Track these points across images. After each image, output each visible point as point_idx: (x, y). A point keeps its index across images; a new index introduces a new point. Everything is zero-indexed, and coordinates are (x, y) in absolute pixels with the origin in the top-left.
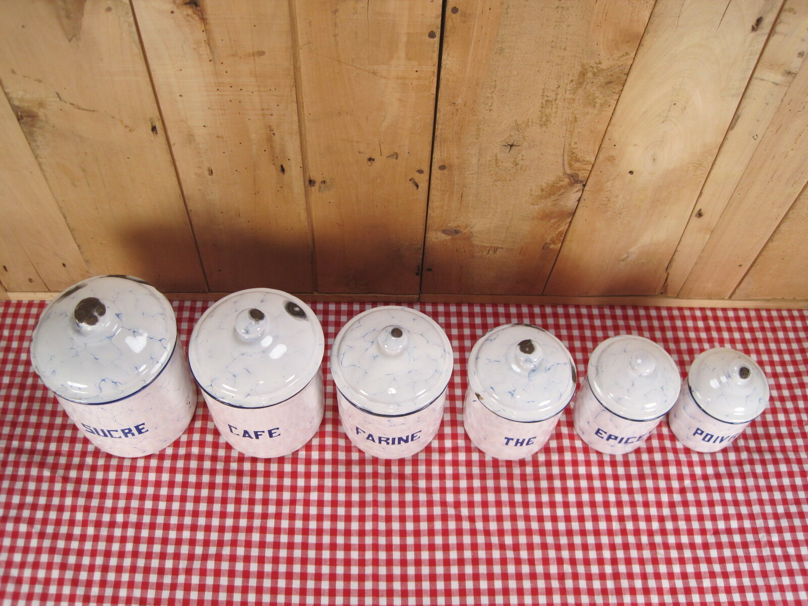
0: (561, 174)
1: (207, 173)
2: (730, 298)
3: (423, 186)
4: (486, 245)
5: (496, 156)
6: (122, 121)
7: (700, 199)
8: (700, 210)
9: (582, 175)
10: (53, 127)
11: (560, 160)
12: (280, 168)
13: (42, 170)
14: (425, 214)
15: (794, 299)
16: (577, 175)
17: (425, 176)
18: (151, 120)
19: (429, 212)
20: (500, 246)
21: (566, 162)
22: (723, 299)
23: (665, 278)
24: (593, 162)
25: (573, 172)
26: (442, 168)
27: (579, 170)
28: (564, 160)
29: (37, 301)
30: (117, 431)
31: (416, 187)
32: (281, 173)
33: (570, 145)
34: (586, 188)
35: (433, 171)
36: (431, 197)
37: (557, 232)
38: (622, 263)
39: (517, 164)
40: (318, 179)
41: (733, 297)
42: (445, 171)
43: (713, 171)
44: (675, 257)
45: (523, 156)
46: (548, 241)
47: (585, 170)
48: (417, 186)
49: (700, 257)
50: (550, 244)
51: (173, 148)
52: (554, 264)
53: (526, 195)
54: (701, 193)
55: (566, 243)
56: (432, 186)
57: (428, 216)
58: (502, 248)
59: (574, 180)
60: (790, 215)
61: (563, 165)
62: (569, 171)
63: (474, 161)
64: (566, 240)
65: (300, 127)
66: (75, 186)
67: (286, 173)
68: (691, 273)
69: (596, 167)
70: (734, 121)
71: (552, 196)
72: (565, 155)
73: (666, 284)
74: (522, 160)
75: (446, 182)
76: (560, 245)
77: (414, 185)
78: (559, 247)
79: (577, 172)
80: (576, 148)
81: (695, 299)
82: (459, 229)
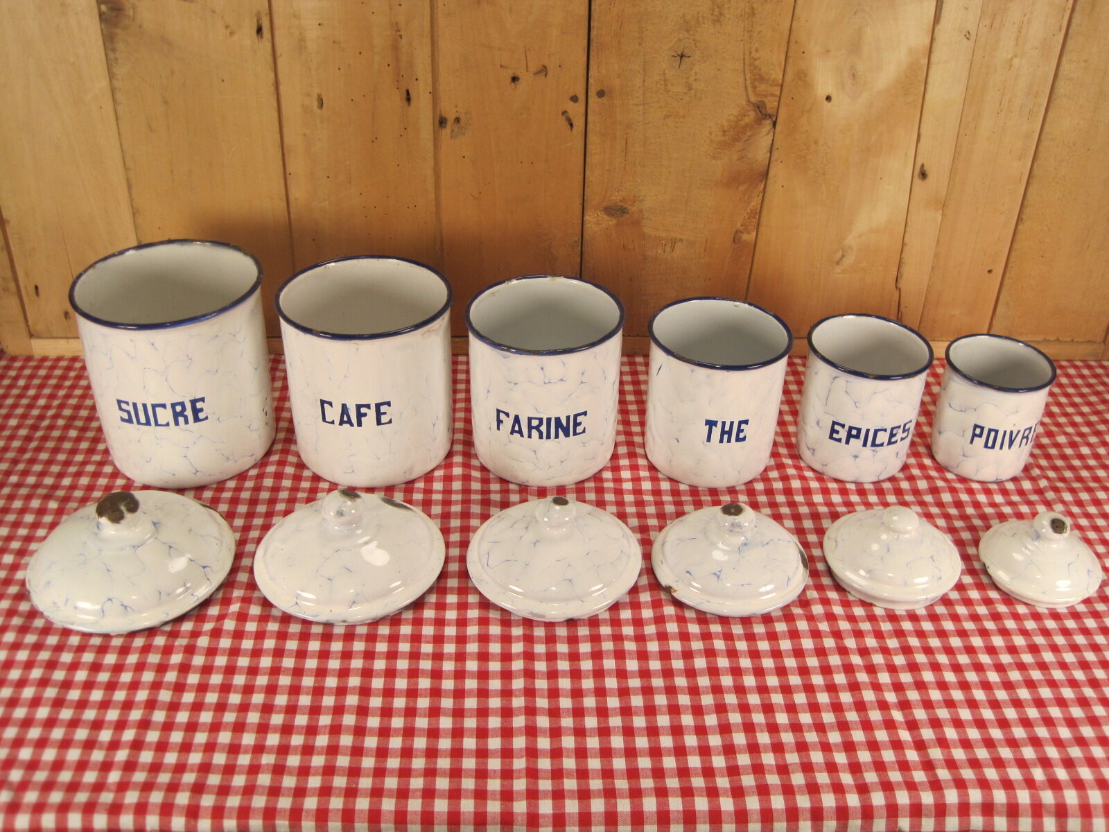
0: (744, 103)
1: (315, 104)
2: (989, 331)
3: (579, 123)
4: (662, 234)
5: (664, 74)
6: (222, 18)
7: (919, 146)
8: (923, 166)
9: (771, 104)
10: (140, 27)
11: (741, 80)
12: (405, 95)
13: (114, 101)
14: (582, 176)
15: (1072, 341)
16: (764, 104)
17: (580, 107)
18: (258, 14)
19: (588, 173)
20: (679, 236)
21: (748, 82)
23: (897, 299)
24: (780, 82)
25: (759, 99)
26: (601, 94)
27: (765, 96)
28: (745, 80)
31: (569, 127)
32: (405, 103)
33: (750, 53)
34: (777, 128)
35: (590, 100)
36: (589, 146)
37: (749, 211)
38: (838, 269)
39: (690, 88)
40: (451, 117)
41: (993, 331)
42: (604, 100)
43: (927, 97)
44: (904, 256)
45: (696, 73)
46: (739, 226)
47: (773, 95)
48: (571, 125)
49: (936, 255)
50: (741, 232)
51: (280, 61)
52: (751, 271)
53: (705, 141)
54: (919, 135)
55: (763, 229)
56: (590, 126)
57: (586, 180)
58: (681, 240)
59: (764, 114)
60: (1036, 171)
61: (746, 88)
62: (753, 99)
63: (639, 82)
64: (761, 224)
65: (432, 27)
66: (151, 131)
67: (412, 104)
68: (929, 286)
69: (785, 90)
70: (939, 3)
71: (737, 143)
72: (747, 71)
73: (900, 313)
74: (696, 80)
75: (606, 119)
76: (754, 234)
77: (567, 124)
78: (754, 239)
79: (763, 99)
80: (759, 58)
81: (942, 341)
82: (626, 206)
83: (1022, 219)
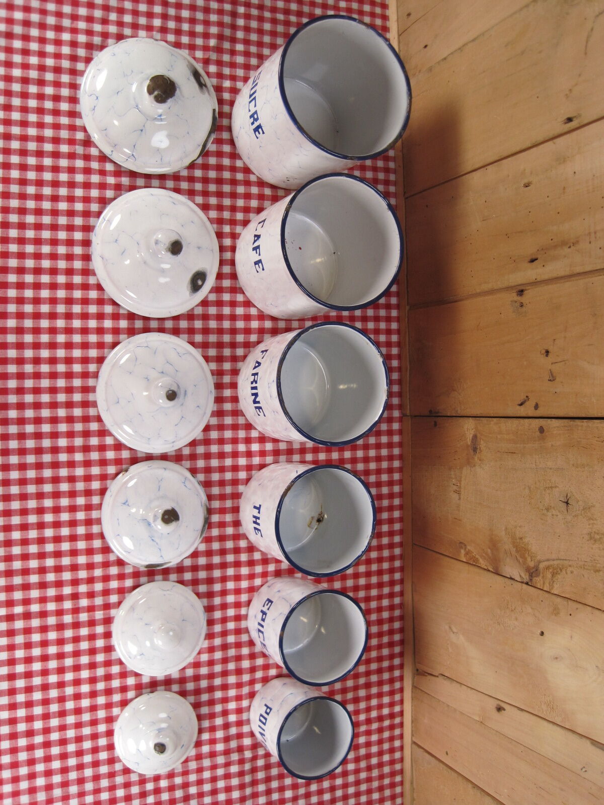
0: (539, 558)
1: (526, 181)
2: (414, 743)
3: (522, 411)
4: (463, 483)
5: (556, 487)
6: (576, 85)
7: (516, 709)
8: (504, 710)
9: (538, 581)
10: (567, 14)
11: (554, 556)
12: (534, 257)
13: (521, 9)
14: (492, 415)
16: (538, 576)
17: (531, 412)
18: (579, 116)
19: (495, 420)
20: (462, 497)
21: (551, 563)
22: (412, 735)
23: (434, 674)
24: (552, 591)
25: (541, 571)
26: (541, 430)
27: (543, 577)
28: (554, 560)
29: (389, 24)
30: (255, 106)
31: (520, 403)
32: (529, 259)
33: (570, 566)
34: (525, 586)
35: (537, 420)
36: (510, 421)
37: (477, 556)
38: (447, 627)
39: (548, 510)
40: (525, 299)
41: (414, 746)
42: (538, 433)
43: (545, 723)
44: (455, 684)
45: (557, 516)
46: (469, 547)
47: (544, 583)
48: (521, 405)
49: (455, 710)
50: (465, 550)
51: (550, 143)
52: (445, 555)
53: (516, 522)
54: (522, 710)
55: (466, 567)
56: (522, 421)
57: (490, 419)
58: (460, 499)
59: (533, 572)
61: (548, 560)
62: (542, 566)
63: (550, 464)
64: (470, 566)
65: (579, 274)
66: (506, 46)
67: (529, 264)
68: (439, 701)
69: (547, 595)
70: (601, 746)
71: (515, 549)
72: (558, 562)
73: (427, 674)
74: (553, 515)
75: (526, 435)
76: (465, 560)
77: (522, 401)
78: (462, 560)
79: (541, 575)
80: (566, 573)
81: (412, 706)
82: (478, 452)
83: (474, 787)
